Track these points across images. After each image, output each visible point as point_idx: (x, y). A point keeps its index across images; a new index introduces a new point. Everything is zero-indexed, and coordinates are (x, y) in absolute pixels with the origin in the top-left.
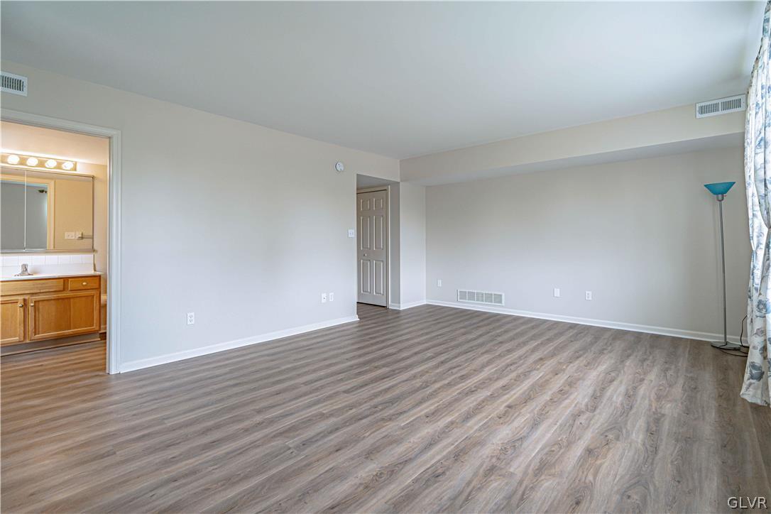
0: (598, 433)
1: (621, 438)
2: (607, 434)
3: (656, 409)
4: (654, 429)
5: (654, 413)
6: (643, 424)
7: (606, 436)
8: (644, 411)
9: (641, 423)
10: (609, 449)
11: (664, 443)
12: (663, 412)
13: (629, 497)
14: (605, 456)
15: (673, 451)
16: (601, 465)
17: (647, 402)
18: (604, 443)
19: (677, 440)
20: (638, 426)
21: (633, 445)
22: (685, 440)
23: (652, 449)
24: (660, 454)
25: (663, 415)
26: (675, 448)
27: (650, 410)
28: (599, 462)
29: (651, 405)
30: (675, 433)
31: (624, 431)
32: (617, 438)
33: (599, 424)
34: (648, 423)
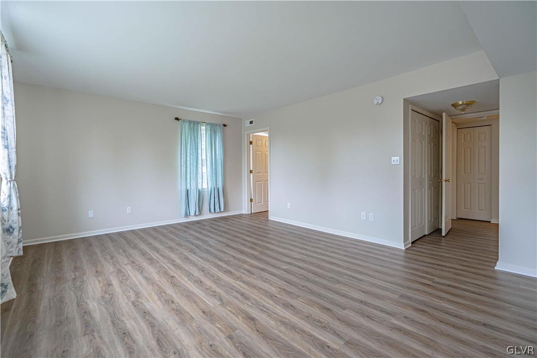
0: (115, 293)
1: (102, 299)
2: (111, 296)
3: (93, 335)
4: (86, 317)
5: (93, 331)
6: (95, 315)
7: (109, 295)
8: (102, 326)
9: (97, 315)
10: (102, 291)
11: (75, 312)
12: (87, 336)
13: (80, 282)
14: (101, 287)
15: (68, 309)
16: (100, 284)
17: (106, 339)
18: (107, 291)
19: (67, 318)
20: (98, 312)
21: (92, 299)
22: (61, 322)
23: (81, 303)
24: (75, 304)
25: (85, 334)
26: (67, 313)
27: (99, 332)
28: (102, 284)
29: (101, 337)
30: (70, 323)
31: (103, 303)
32: (103, 297)
33: (120, 297)
34: (92, 318)
